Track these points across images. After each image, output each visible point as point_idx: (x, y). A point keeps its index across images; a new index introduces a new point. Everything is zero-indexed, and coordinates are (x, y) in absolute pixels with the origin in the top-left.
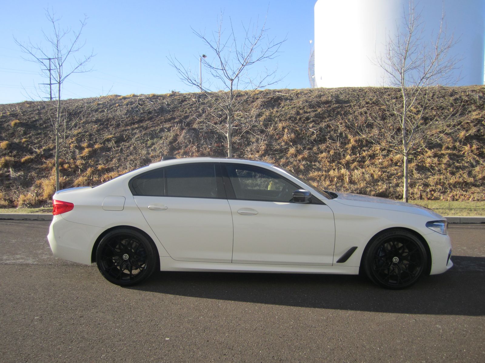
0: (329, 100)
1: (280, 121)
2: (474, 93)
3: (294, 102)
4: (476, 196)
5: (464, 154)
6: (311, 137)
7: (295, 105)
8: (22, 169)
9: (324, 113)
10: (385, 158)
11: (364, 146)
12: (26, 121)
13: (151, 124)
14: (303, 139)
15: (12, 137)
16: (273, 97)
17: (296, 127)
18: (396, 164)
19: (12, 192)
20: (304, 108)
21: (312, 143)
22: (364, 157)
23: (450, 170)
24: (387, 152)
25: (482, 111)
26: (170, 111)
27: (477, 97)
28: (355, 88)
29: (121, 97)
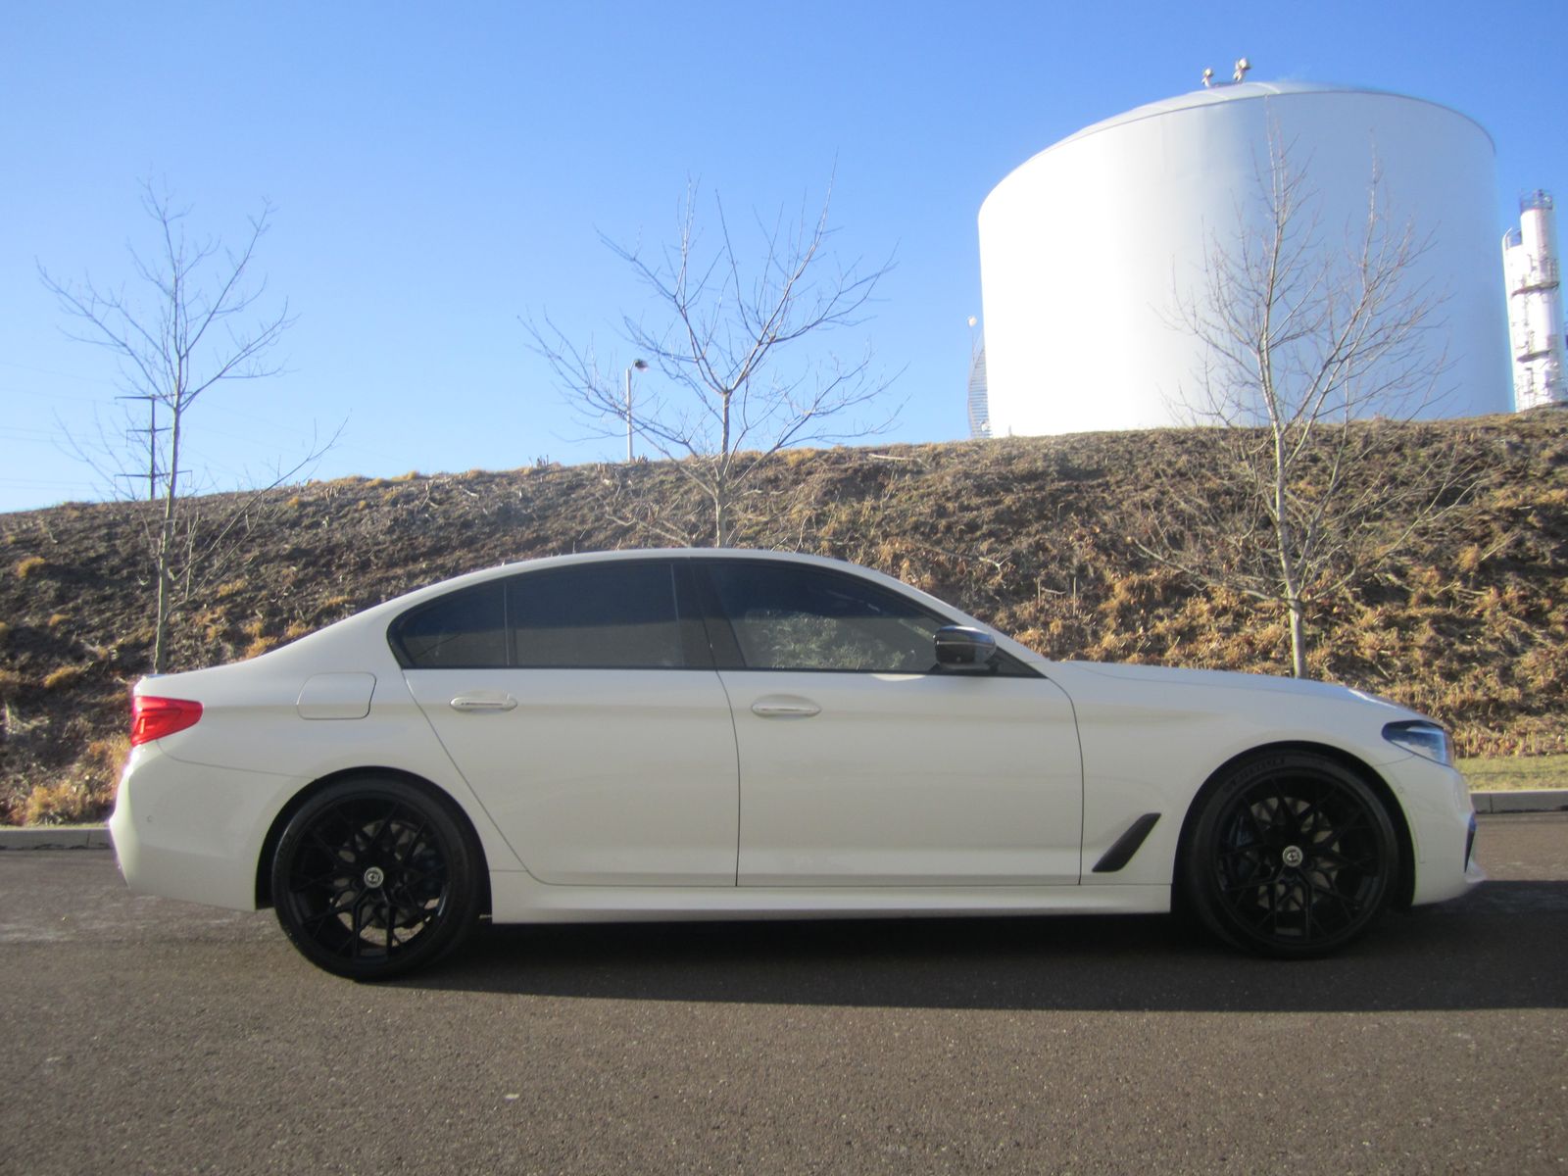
0: (1037, 469)
1: (886, 536)
2: (1492, 436)
3: (927, 480)
4: (1534, 742)
5: (1480, 615)
6: (985, 581)
7: (929, 487)
8: (46, 710)
9: (1023, 509)
10: (1229, 638)
11: (1158, 605)
12: (68, 561)
13: (470, 559)
14: (961, 588)
15: (19, 609)
16: (862, 465)
17: (938, 554)
18: (1265, 655)
19: (7, 782)
20: (958, 495)
21: (990, 599)
22: (1160, 638)
23: (1440, 667)
24: (1234, 620)
25: (1523, 487)
26: (533, 519)
27: (1504, 447)
28: (1117, 433)
29: (375, 483)
